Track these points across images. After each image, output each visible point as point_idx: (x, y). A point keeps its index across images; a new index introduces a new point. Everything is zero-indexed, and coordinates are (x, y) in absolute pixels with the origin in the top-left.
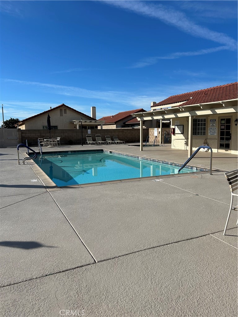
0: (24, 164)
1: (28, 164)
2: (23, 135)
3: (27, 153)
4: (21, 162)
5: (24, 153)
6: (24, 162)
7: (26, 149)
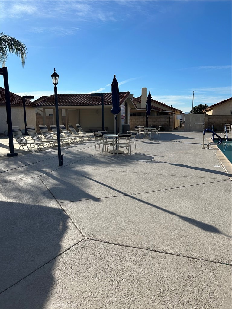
0: (208, 149)
1: (212, 149)
2: (210, 120)
3: (212, 138)
4: (205, 146)
5: (209, 138)
6: (208, 147)
7: (211, 134)
